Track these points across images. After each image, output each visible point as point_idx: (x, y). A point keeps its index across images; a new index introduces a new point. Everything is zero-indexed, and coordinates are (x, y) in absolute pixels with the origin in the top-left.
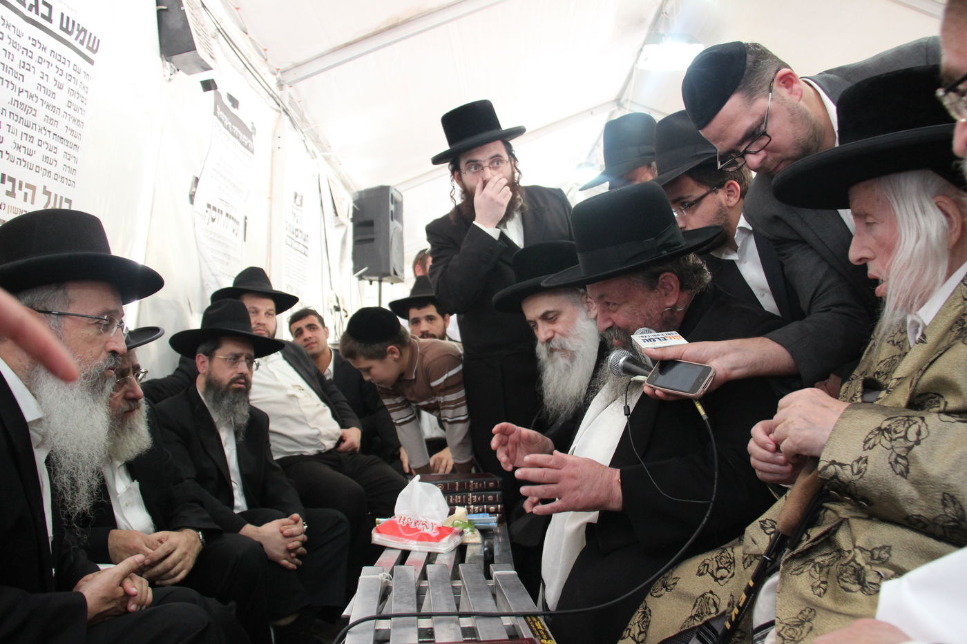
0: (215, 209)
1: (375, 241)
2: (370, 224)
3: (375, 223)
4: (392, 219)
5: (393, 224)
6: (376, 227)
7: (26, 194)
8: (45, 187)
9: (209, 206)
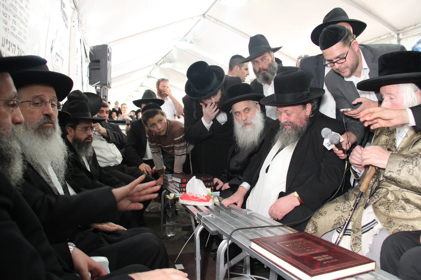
0: (58, 55)
1: (101, 69)
2: (98, 61)
3: (101, 61)
4: (108, 60)
5: (108, 62)
6: (101, 63)
7: (13, 49)
8: (18, 45)
9: (56, 53)
